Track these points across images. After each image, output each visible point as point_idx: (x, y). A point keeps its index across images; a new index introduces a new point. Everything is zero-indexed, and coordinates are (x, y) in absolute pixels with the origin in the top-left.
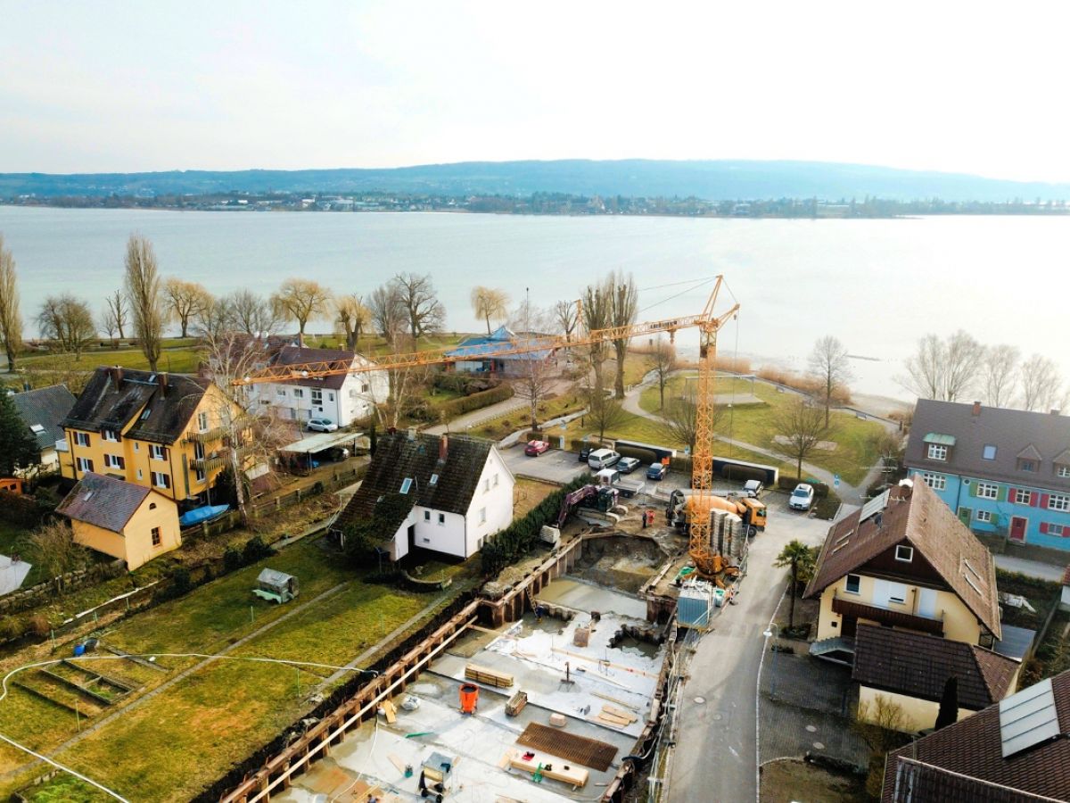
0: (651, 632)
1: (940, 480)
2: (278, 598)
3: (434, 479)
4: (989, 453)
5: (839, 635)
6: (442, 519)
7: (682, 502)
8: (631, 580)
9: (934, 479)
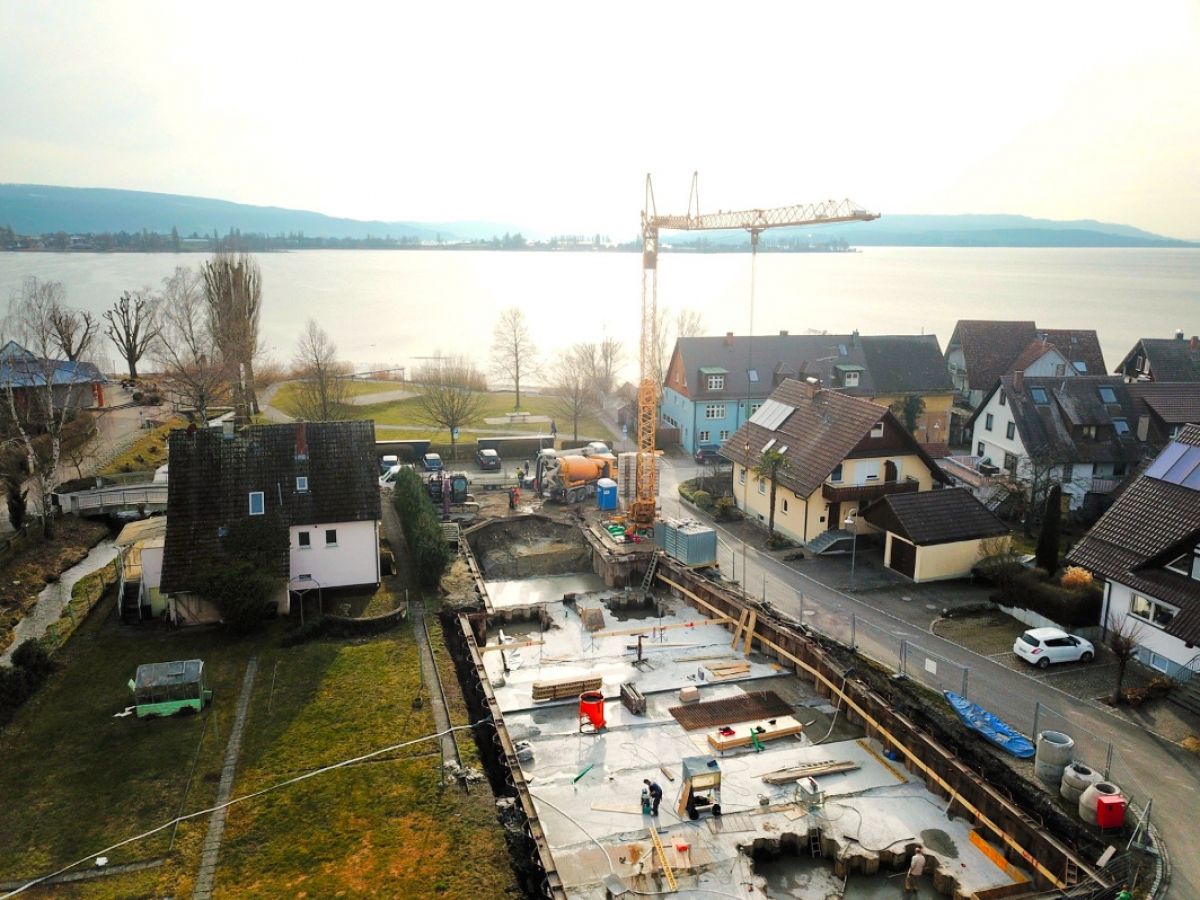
0: (631, 598)
1: (720, 409)
2: (196, 703)
3: (302, 484)
4: (754, 377)
5: (826, 529)
6: (331, 537)
7: (556, 465)
8: (549, 561)
9: (715, 409)
